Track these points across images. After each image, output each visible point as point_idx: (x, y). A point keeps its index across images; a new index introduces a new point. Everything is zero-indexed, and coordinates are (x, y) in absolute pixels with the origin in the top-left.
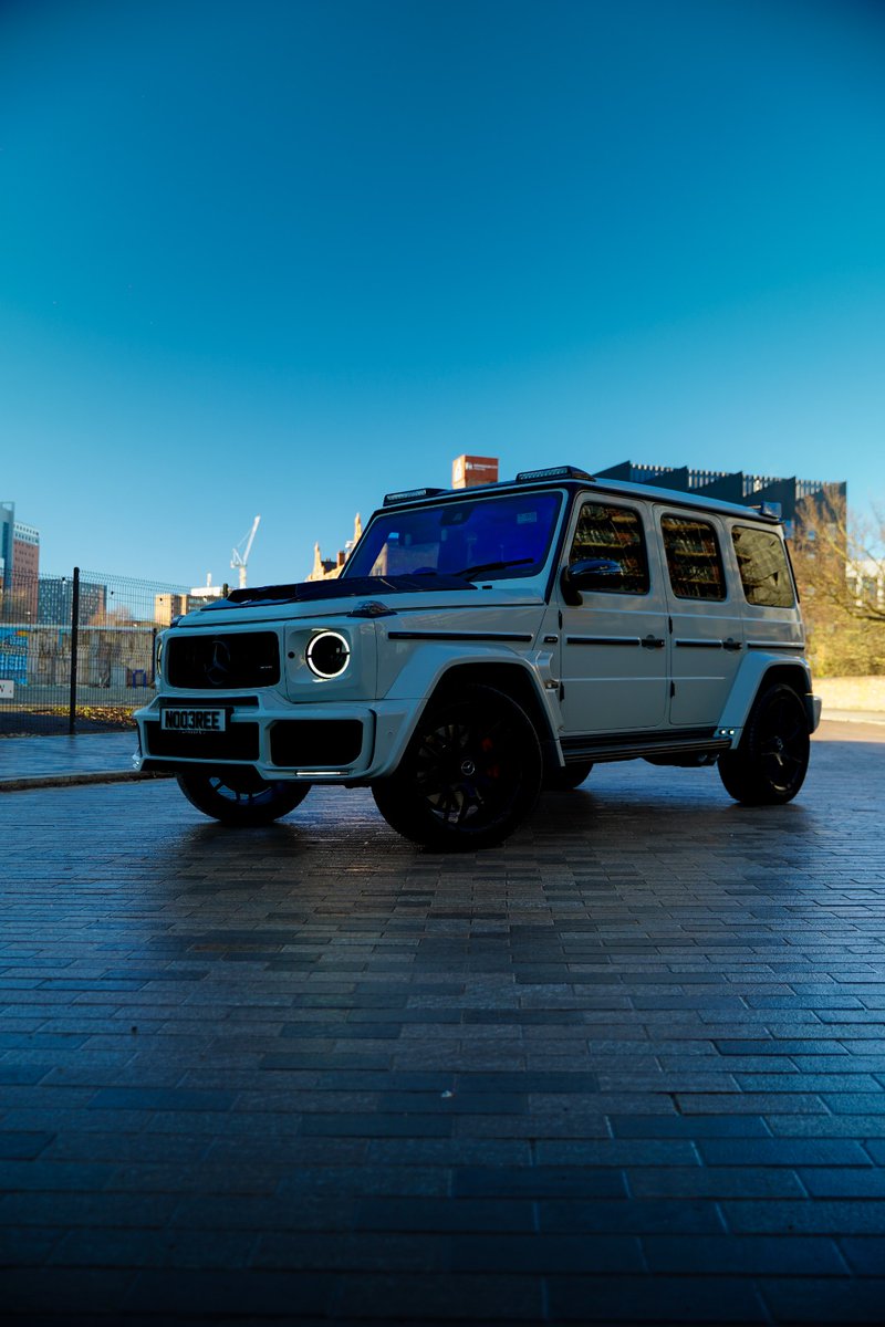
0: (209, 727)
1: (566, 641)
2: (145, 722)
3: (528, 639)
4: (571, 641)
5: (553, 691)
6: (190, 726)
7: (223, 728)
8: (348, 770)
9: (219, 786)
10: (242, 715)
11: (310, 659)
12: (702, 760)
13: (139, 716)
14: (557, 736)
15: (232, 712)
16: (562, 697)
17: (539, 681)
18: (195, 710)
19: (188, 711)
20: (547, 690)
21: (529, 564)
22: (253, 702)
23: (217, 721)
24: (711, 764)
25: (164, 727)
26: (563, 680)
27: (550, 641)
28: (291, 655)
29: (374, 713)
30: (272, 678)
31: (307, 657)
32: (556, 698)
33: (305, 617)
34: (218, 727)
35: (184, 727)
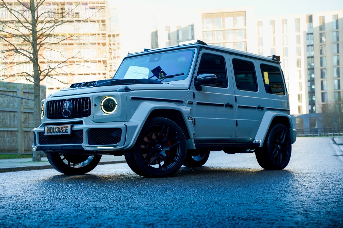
0: (64, 132)
1: (196, 103)
2: (38, 132)
3: (182, 102)
4: (198, 104)
5: (191, 121)
6: (57, 132)
7: (69, 132)
8: (116, 146)
9: (64, 159)
10: (76, 127)
11: (102, 107)
12: (248, 150)
13: (36, 131)
14: (192, 137)
15: (73, 126)
16: (194, 124)
17: (186, 117)
18: (59, 126)
19: (56, 127)
20: (189, 120)
21: (183, 75)
22: (81, 123)
23: (67, 130)
24: (252, 152)
25: (46, 134)
26: (195, 118)
27: (190, 103)
28: (95, 105)
29: (126, 125)
30: (88, 114)
31: (101, 106)
32: (192, 124)
33: (100, 92)
34: (67, 132)
35: (54, 133)
